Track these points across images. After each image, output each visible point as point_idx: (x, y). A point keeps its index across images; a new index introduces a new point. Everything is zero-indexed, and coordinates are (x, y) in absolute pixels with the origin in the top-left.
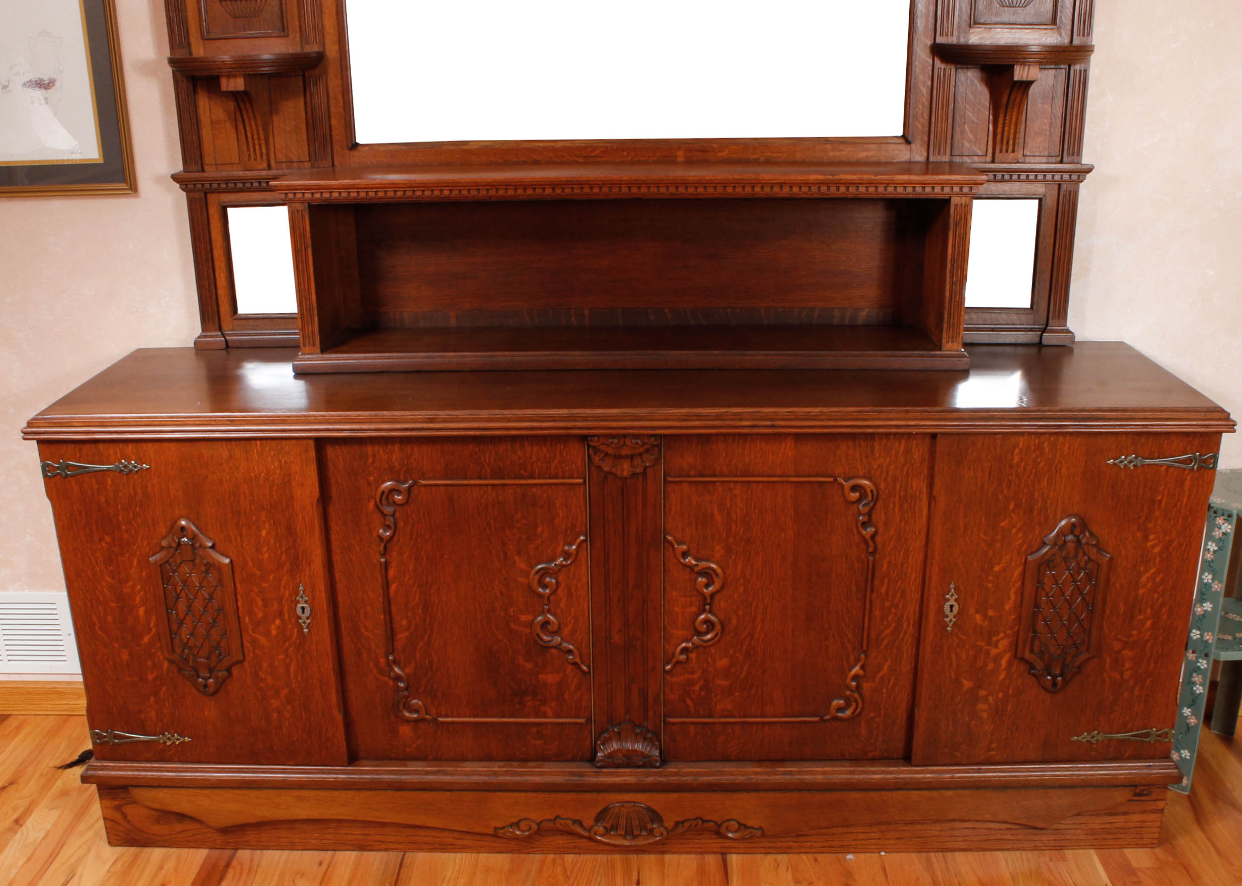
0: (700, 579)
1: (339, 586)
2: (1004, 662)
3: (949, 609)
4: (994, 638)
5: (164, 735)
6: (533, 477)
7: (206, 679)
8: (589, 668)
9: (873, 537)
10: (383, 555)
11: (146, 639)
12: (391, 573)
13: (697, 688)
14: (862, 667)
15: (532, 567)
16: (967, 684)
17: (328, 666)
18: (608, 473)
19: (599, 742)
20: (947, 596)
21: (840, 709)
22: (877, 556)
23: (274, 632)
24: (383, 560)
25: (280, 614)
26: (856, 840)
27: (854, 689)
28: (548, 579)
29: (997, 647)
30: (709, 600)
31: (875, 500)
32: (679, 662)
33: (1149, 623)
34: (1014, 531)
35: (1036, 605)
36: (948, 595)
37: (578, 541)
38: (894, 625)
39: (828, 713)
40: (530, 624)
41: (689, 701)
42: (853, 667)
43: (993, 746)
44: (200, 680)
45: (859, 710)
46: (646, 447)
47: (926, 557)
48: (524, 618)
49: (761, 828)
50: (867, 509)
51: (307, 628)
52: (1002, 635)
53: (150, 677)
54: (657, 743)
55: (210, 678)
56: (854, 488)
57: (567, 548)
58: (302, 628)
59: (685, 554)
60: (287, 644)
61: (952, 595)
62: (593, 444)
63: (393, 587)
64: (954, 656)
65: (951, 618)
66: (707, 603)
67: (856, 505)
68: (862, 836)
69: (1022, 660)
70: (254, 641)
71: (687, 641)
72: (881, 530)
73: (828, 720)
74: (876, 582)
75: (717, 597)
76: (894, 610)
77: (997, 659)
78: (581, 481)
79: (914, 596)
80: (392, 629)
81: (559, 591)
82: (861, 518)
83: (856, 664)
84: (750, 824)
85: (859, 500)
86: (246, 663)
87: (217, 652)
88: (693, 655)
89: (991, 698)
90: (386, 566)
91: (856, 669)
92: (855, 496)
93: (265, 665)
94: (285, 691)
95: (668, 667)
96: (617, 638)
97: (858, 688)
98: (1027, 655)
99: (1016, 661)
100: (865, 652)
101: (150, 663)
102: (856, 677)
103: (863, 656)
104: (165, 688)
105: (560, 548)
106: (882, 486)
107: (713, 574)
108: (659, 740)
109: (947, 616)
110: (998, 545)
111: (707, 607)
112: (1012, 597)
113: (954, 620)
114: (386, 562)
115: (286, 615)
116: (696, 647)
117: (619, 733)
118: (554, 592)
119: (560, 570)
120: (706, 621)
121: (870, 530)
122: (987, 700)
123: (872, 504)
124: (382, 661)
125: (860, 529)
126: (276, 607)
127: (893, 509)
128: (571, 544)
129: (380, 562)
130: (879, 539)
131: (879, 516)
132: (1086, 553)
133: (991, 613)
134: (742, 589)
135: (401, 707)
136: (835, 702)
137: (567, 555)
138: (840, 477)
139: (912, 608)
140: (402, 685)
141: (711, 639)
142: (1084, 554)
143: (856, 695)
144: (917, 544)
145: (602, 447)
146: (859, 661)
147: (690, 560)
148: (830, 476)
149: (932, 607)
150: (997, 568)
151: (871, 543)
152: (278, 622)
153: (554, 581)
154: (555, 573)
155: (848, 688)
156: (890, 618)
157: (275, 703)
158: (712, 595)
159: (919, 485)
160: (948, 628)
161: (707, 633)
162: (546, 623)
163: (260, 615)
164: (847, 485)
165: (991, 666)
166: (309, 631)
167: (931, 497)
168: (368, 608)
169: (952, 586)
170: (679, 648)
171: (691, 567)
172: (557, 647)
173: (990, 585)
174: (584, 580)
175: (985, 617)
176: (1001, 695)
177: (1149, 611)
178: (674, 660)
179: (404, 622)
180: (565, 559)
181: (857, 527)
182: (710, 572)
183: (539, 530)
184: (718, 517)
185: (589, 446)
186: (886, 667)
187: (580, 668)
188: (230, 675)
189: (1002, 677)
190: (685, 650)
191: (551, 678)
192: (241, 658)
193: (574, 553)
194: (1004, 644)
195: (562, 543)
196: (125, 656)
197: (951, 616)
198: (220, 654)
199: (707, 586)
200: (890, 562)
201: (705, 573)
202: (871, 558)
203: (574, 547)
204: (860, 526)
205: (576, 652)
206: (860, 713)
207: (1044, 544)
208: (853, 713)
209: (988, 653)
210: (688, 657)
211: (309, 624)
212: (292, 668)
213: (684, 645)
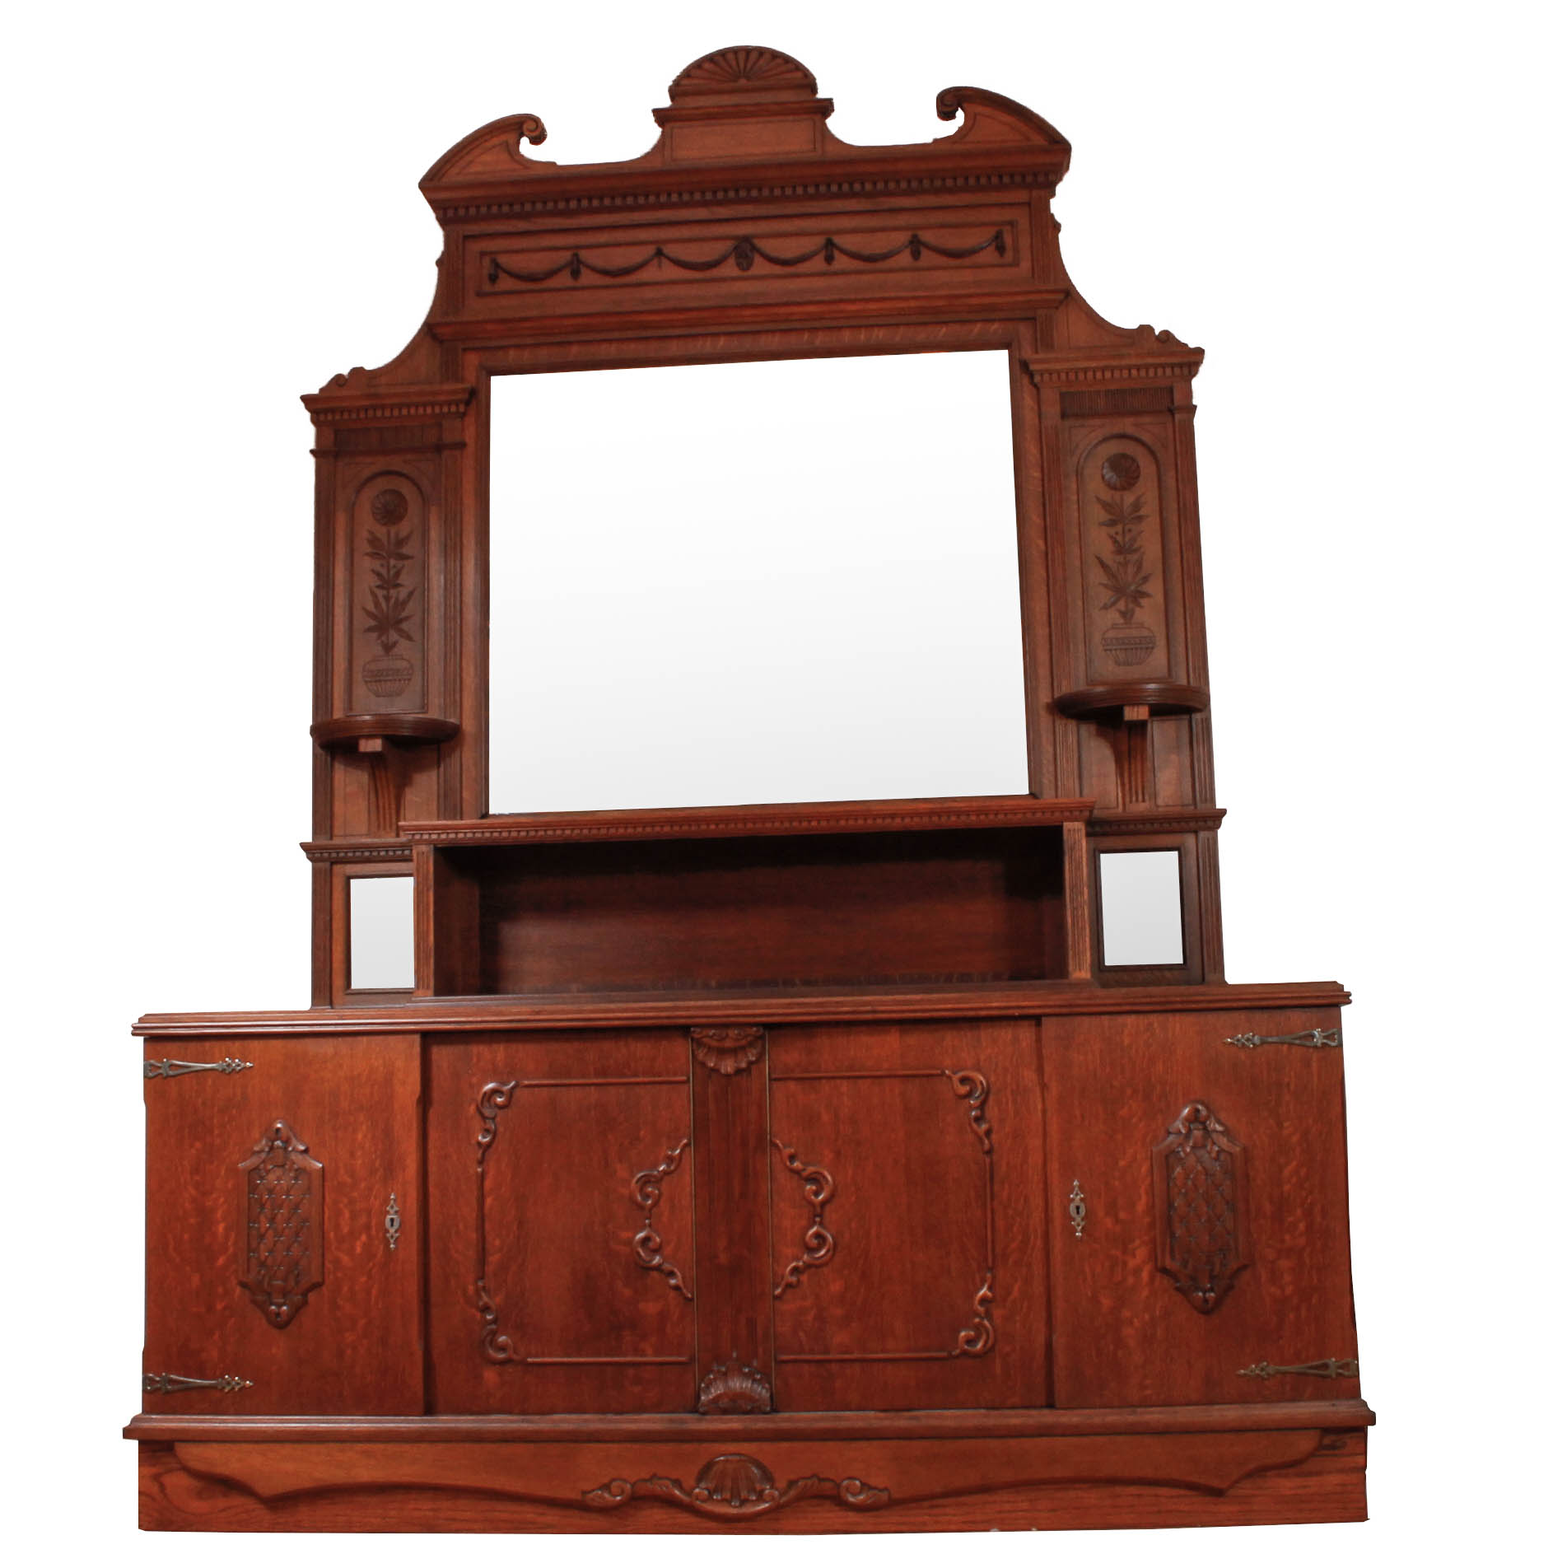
0: (808, 1187)
1: (432, 1201)
2: (1145, 1275)
3: (1075, 1211)
4: (1130, 1246)
5: (223, 1378)
6: (636, 1075)
7: (279, 1306)
8: (693, 1294)
9: (988, 1133)
10: (481, 1162)
11: (221, 1261)
12: (488, 1184)
13: (810, 1318)
14: (990, 1288)
15: (633, 1177)
16: (1106, 1302)
17: (413, 1288)
18: (712, 1070)
19: (703, 1385)
20: (1072, 1196)
21: (970, 1341)
22: (995, 1157)
23: (358, 1250)
24: (479, 1170)
25: (367, 1227)
26: (1000, 1512)
27: (983, 1315)
28: (650, 1189)
29: (1134, 1256)
30: (818, 1209)
31: (987, 1093)
32: (789, 1286)
33: (1302, 1226)
34: (1134, 1120)
35: (1170, 1205)
36: (1072, 1193)
37: (682, 1144)
38: (1020, 1238)
39: (957, 1348)
40: (629, 1242)
41: (801, 1334)
42: (981, 1288)
43: (1148, 1382)
44: (273, 1307)
45: (990, 1343)
46: (749, 1039)
47: (1045, 1155)
48: (625, 1235)
49: (886, 1489)
50: (978, 1102)
51: (394, 1244)
52: (1137, 1242)
53: (219, 1307)
54: (767, 1385)
55: (284, 1304)
56: (963, 1080)
57: (670, 1153)
58: (388, 1243)
59: (792, 1158)
60: (371, 1264)
61: (1077, 1194)
62: (696, 1036)
63: (489, 1201)
64: (1087, 1269)
65: (1078, 1223)
66: (817, 1213)
67: (967, 1100)
68: (1007, 1507)
69: (1164, 1271)
70: (337, 1262)
71: (798, 1259)
72: (995, 1126)
73: (957, 1357)
74: (996, 1188)
75: (828, 1208)
76: (1018, 1219)
77: (1137, 1271)
78: (684, 1078)
79: (1037, 1201)
80: (484, 1249)
81: (662, 1203)
82: (973, 1113)
83: (982, 1286)
84: (873, 1482)
85: (969, 1095)
86: (324, 1288)
87: (296, 1272)
88: (804, 1278)
89: (1135, 1320)
90: (483, 1176)
91: (984, 1291)
92: (963, 1090)
93: (345, 1289)
94: (362, 1322)
95: (778, 1291)
96: (723, 1258)
97: (988, 1315)
98: (1168, 1263)
99: (1159, 1274)
100: (991, 1269)
101: (220, 1290)
102: (984, 1300)
103: (989, 1275)
104: (233, 1320)
105: (663, 1154)
106: (992, 1079)
107: (822, 1179)
108: (770, 1383)
109: (1074, 1220)
110: (1119, 1137)
111: (818, 1219)
112: (1144, 1198)
113: (1083, 1223)
114: (483, 1171)
115: (374, 1229)
116: (808, 1266)
117: (725, 1374)
118: (655, 1204)
119: (662, 1179)
120: (818, 1235)
121: (984, 1127)
122: (1131, 1323)
123: (983, 1097)
124: (471, 1288)
125: (975, 1125)
126: (363, 1220)
127: (1007, 1103)
128: (674, 1149)
129: (477, 1172)
130: (994, 1136)
131: (992, 1111)
132: (1215, 1141)
133: (1122, 1215)
134: (853, 1199)
135: (487, 1345)
136: (963, 1334)
137: (670, 1160)
138: (947, 1069)
139: (1037, 1217)
140: (489, 1317)
141: (822, 1256)
142: (1214, 1143)
143: (986, 1322)
144: (1035, 1142)
145: (705, 1040)
146: (986, 1281)
147: (797, 1165)
148: (938, 1069)
149: (1057, 1212)
150: (1122, 1163)
151: (986, 1142)
152: (364, 1238)
153: (657, 1192)
154: (658, 1181)
155: (977, 1315)
156: (1015, 1229)
157: (349, 1337)
158: (823, 1204)
159: (1029, 1076)
160: (1077, 1234)
161: (819, 1249)
162: (646, 1240)
163: (346, 1230)
164: (956, 1078)
165: (1131, 1280)
166: (396, 1248)
167: (1044, 1087)
168: (461, 1226)
169: (1076, 1183)
170: (789, 1268)
171: (797, 1172)
172: (658, 1268)
173: (1117, 1183)
174: (688, 1189)
175: (1117, 1221)
176: (1147, 1317)
177: (1299, 1211)
178: (783, 1283)
179: (497, 1242)
180: (668, 1166)
181: (970, 1124)
182: (818, 1176)
183: (642, 1133)
184: (825, 1117)
185: (692, 1039)
186: (1016, 1288)
187: (682, 1294)
188: (305, 1303)
189: (1145, 1293)
190: (795, 1270)
191: (650, 1308)
192: (320, 1280)
193: (677, 1157)
194: (1142, 1253)
195: (665, 1147)
196: (196, 1280)
197: (1079, 1219)
198: (298, 1275)
199: (817, 1194)
200: (1008, 1164)
201: (815, 1179)
202: (988, 1160)
203: (678, 1151)
204: (972, 1121)
205: (679, 1274)
206: (993, 1346)
207: (1169, 1133)
208: (984, 1346)
209: (1125, 1264)
210: (799, 1281)
211: (397, 1238)
212: (374, 1291)
213: (794, 1264)
